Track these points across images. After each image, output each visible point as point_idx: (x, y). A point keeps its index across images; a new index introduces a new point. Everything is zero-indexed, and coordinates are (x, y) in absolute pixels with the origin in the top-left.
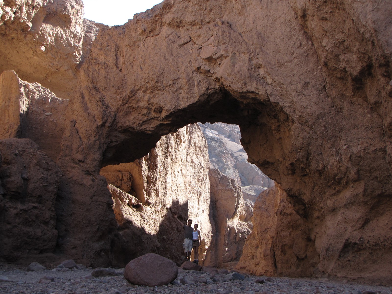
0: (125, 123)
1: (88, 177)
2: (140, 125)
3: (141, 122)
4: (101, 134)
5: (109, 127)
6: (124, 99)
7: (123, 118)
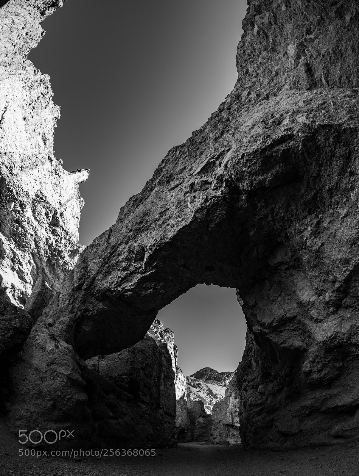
0: (103, 285)
1: (51, 342)
2: (118, 284)
3: (120, 279)
4: (77, 298)
5: (85, 289)
6: (105, 258)
7: (102, 280)
